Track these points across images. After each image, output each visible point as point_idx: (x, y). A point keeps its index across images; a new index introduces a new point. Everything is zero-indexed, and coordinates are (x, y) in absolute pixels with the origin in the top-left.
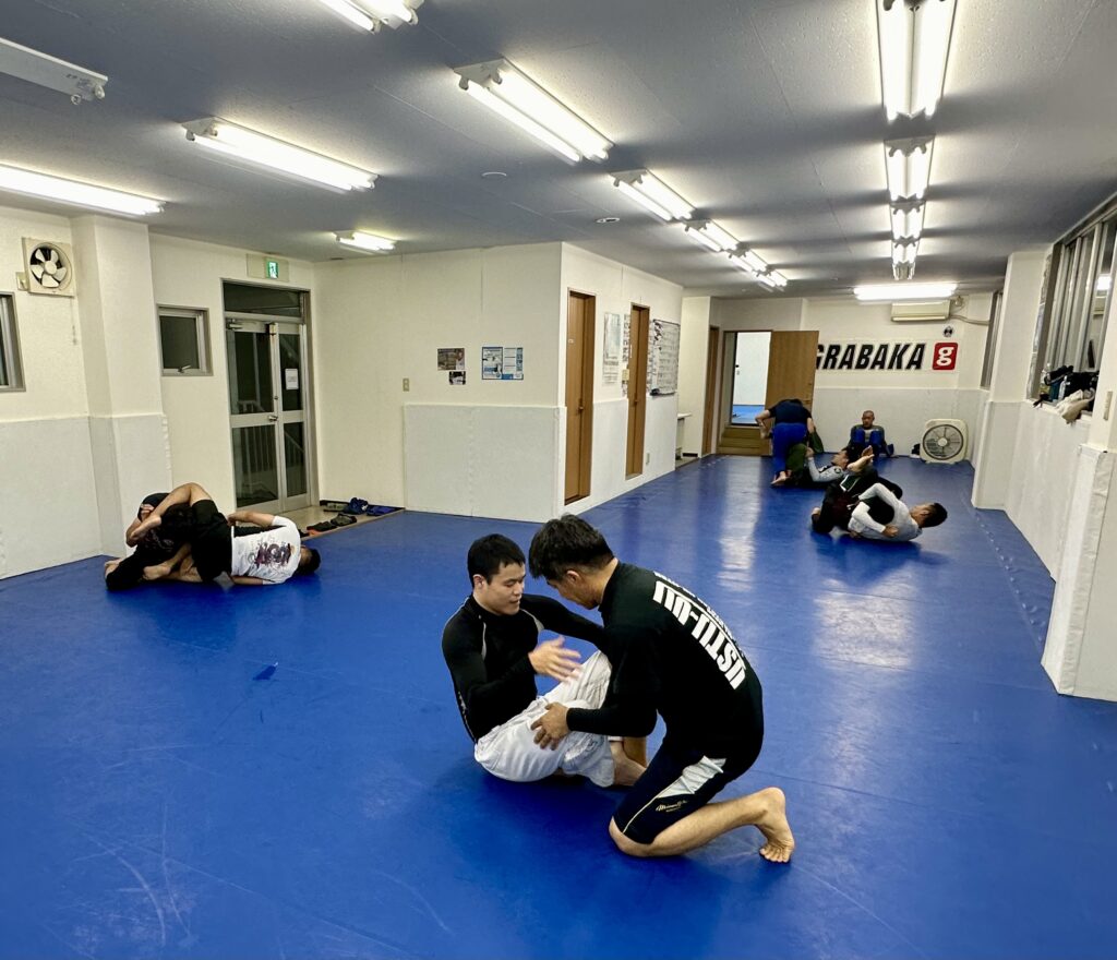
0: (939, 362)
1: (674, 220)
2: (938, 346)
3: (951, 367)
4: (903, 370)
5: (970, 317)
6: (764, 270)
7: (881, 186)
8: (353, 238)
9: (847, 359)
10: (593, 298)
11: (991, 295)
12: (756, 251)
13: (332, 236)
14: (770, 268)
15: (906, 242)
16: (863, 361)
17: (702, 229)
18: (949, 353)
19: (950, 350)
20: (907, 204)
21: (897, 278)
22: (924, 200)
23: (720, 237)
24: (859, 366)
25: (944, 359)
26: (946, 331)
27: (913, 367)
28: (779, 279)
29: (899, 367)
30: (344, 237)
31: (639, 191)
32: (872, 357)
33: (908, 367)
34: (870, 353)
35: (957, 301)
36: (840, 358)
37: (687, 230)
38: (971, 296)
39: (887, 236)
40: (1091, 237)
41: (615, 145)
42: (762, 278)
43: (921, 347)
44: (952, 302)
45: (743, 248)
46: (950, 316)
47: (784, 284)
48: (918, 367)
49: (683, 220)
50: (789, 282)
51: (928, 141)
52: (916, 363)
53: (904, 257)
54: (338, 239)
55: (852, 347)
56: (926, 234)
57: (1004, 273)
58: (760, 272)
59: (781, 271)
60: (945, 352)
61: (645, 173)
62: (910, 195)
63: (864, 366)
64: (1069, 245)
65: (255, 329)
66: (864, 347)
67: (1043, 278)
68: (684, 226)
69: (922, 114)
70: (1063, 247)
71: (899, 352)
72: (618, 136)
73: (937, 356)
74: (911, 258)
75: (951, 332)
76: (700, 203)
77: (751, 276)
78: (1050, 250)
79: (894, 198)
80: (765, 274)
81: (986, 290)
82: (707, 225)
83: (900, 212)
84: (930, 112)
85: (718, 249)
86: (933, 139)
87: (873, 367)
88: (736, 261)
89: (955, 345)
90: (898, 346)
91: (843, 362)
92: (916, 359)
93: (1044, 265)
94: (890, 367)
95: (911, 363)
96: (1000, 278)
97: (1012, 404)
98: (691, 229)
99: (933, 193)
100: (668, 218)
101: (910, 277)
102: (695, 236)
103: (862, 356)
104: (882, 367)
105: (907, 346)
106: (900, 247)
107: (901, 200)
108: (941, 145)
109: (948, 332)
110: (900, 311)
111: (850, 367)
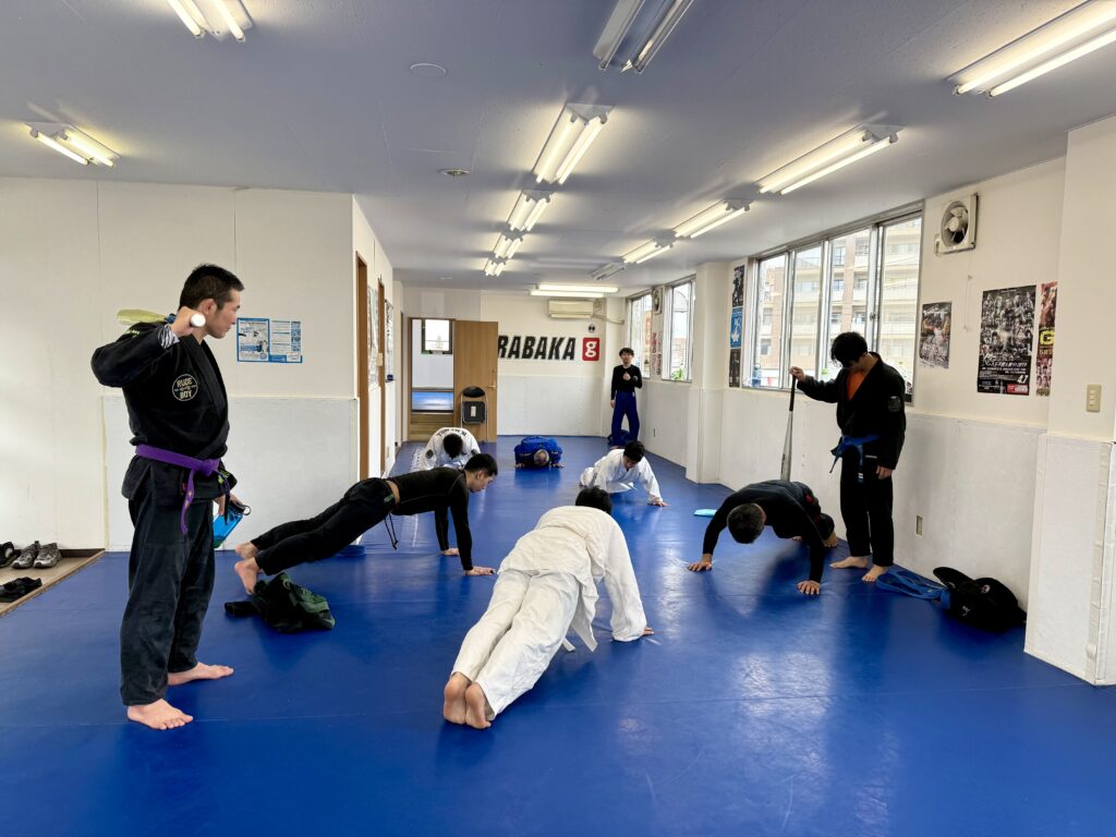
0: (587, 354)
2: (586, 340)
3: (596, 358)
4: (561, 361)
9: (515, 349)
10: (366, 266)
16: (528, 351)
18: (594, 346)
19: (594, 343)
24: (525, 356)
25: (590, 352)
26: (589, 328)
27: (568, 358)
29: (557, 357)
32: (535, 348)
33: (564, 358)
34: (533, 344)
35: (597, 303)
36: (508, 347)
38: (608, 300)
42: (492, 266)
43: (572, 340)
44: (594, 303)
46: (594, 316)
47: (499, 274)
48: (572, 358)
52: (570, 354)
54: (34, 136)
55: (517, 339)
60: (591, 345)
63: (528, 356)
66: (528, 339)
71: (556, 344)
73: (585, 349)
75: (596, 328)
87: (536, 357)
88: (503, 245)
89: (597, 340)
90: (554, 339)
91: (512, 352)
92: (570, 350)
94: (550, 357)
95: (566, 354)
103: (526, 347)
104: (544, 357)
105: (562, 340)
109: (592, 328)
110: (555, 307)
111: (517, 357)
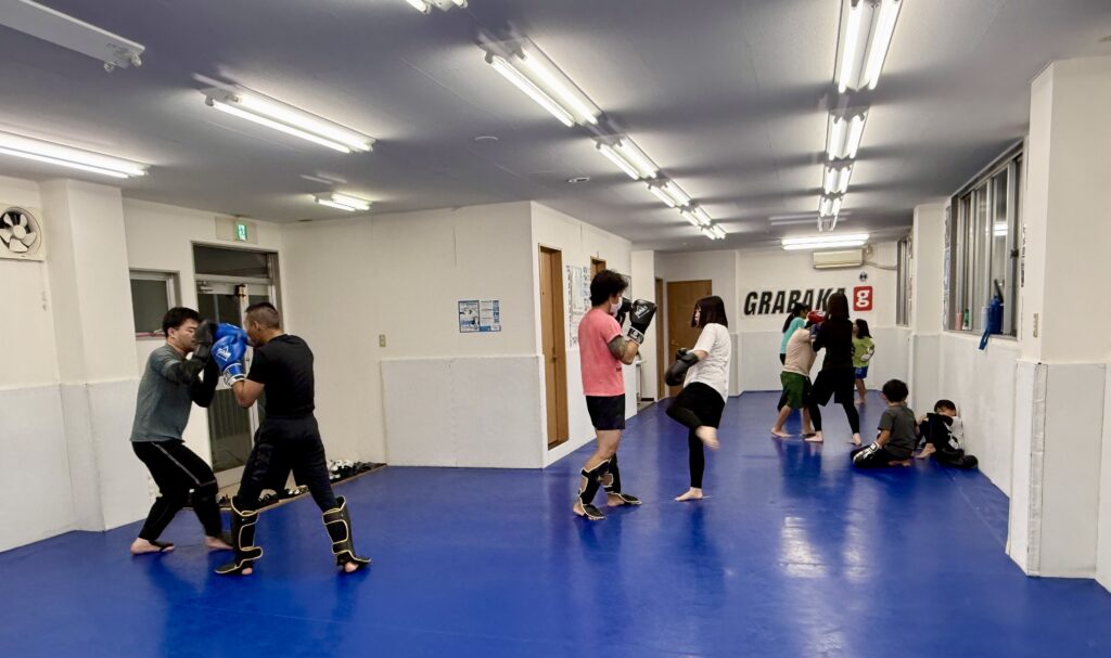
0: (858, 304)
1: (641, 179)
2: (857, 290)
3: (869, 307)
5: (881, 263)
6: (708, 224)
7: (820, 148)
8: (332, 200)
10: (560, 252)
11: (896, 243)
12: (702, 207)
13: (311, 198)
14: (714, 222)
15: (833, 196)
17: (663, 187)
18: (866, 296)
19: (867, 292)
20: (841, 163)
21: (821, 229)
22: (854, 160)
23: (676, 193)
25: (862, 301)
26: (861, 277)
28: (718, 233)
30: (323, 198)
31: (619, 153)
35: (867, 249)
37: (649, 188)
38: (879, 245)
39: (820, 192)
40: (983, 190)
41: (603, 112)
42: (705, 232)
44: (864, 251)
45: (694, 203)
46: (864, 263)
47: (723, 237)
49: (649, 179)
50: (728, 235)
51: (864, 110)
53: (831, 210)
54: (317, 200)
56: (851, 189)
57: (911, 222)
58: (705, 226)
59: (720, 225)
60: (863, 295)
61: (622, 138)
62: (846, 155)
64: (964, 198)
65: (225, 290)
67: (945, 227)
68: (647, 185)
69: (866, 87)
70: (959, 200)
72: (607, 104)
73: (856, 299)
74: (836, 211)
75: (865, 277)
76: (663, 165)
77: (697, 231)
78: (948, 202)
79: (831, 158)
80: (708, 228)
81: (891, 239)
82: (668, 184)
83: (833, 170)
84: (872, 86)
85: (672, 205)
86: (868, 108)
88: (686, 216)
89: (870, 288)
90: (822, 291)
93: (945, 215)
96: (908, 227)
97: (933, 337)
98: (653, 187)
99: (863, 154)
100: (636, 178)
101: (832, 229)
102: (656, 194)
106: (828, 201)
107: (836, 159)
108: (873, 113)
109: (864, 277)
110: (820, 258)
111: (782, 312)
